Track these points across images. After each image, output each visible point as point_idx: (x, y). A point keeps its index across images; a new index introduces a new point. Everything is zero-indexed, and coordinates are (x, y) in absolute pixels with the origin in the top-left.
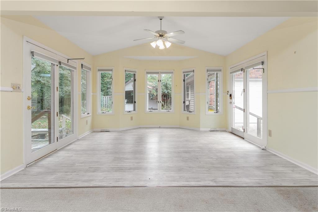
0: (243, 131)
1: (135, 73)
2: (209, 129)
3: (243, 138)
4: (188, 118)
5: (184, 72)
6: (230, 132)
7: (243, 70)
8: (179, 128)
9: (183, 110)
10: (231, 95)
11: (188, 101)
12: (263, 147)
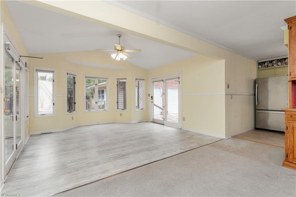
0: (163, 120)
1: (75, 76)
2: (138, 121)
3: (164, 125)
4: (121, 115)
5: (117, 79)
6: (152, 122)
7: (163, 81)
8: (114, 123)
9: (117, 108)
10: (152, 97)
11: (104, 102)
12: (180, 128)
